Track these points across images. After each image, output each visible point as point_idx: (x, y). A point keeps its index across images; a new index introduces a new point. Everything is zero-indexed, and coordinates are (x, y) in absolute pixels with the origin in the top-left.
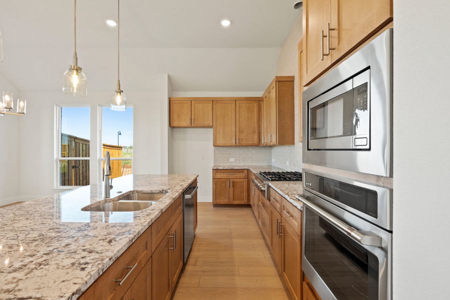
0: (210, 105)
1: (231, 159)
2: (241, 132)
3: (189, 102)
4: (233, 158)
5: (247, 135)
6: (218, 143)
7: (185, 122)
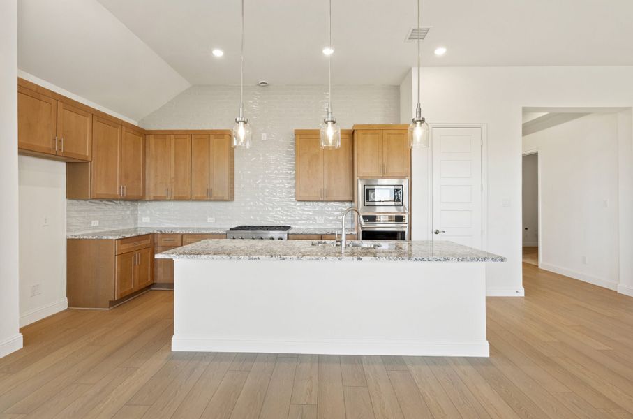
0: (88, 121)
3: (54, 103)
5: (132, 182)
6: (98, 192)
7: (43, 144)
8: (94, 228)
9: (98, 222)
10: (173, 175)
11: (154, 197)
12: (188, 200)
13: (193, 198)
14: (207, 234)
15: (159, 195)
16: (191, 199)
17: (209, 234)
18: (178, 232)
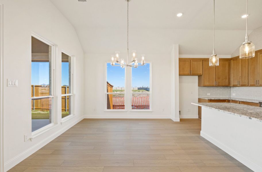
0: (201, 63)
1: (208, 94)
2: (219, 78)
3: (189, 61)
4: (209, 93)
5: (222, 80)
6: (205, 84)
7: (187, 73)
8: (208, 96)
9: (210, 94)
10: (240, 76)
11: (233, 85)
12: (247, 86)
13: (249, 85)
14: (250, 102)
15: (235, 84)
16: (248, 86)
17: (251, 102)
18: (238, 100)
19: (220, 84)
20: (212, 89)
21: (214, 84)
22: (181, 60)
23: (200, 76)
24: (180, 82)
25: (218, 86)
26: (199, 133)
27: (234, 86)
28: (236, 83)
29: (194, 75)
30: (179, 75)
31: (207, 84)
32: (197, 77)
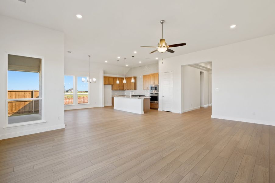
1: (116, 93)
7: (107, 83)
19: (120, 89)
20: (117, 91)
21: (118, 89)
22: (105, 77)
23: (112, 85)
24: (104, 88)
25: (120, 90)
26: (113, 108)
27: (125, 90)
28: (126, 89)
29: (110, 84)
30: (104, 84)
31: (115, 89)
32: (111, 86)
